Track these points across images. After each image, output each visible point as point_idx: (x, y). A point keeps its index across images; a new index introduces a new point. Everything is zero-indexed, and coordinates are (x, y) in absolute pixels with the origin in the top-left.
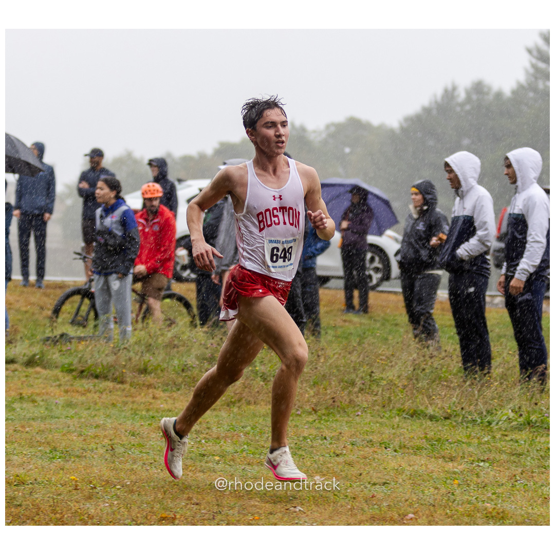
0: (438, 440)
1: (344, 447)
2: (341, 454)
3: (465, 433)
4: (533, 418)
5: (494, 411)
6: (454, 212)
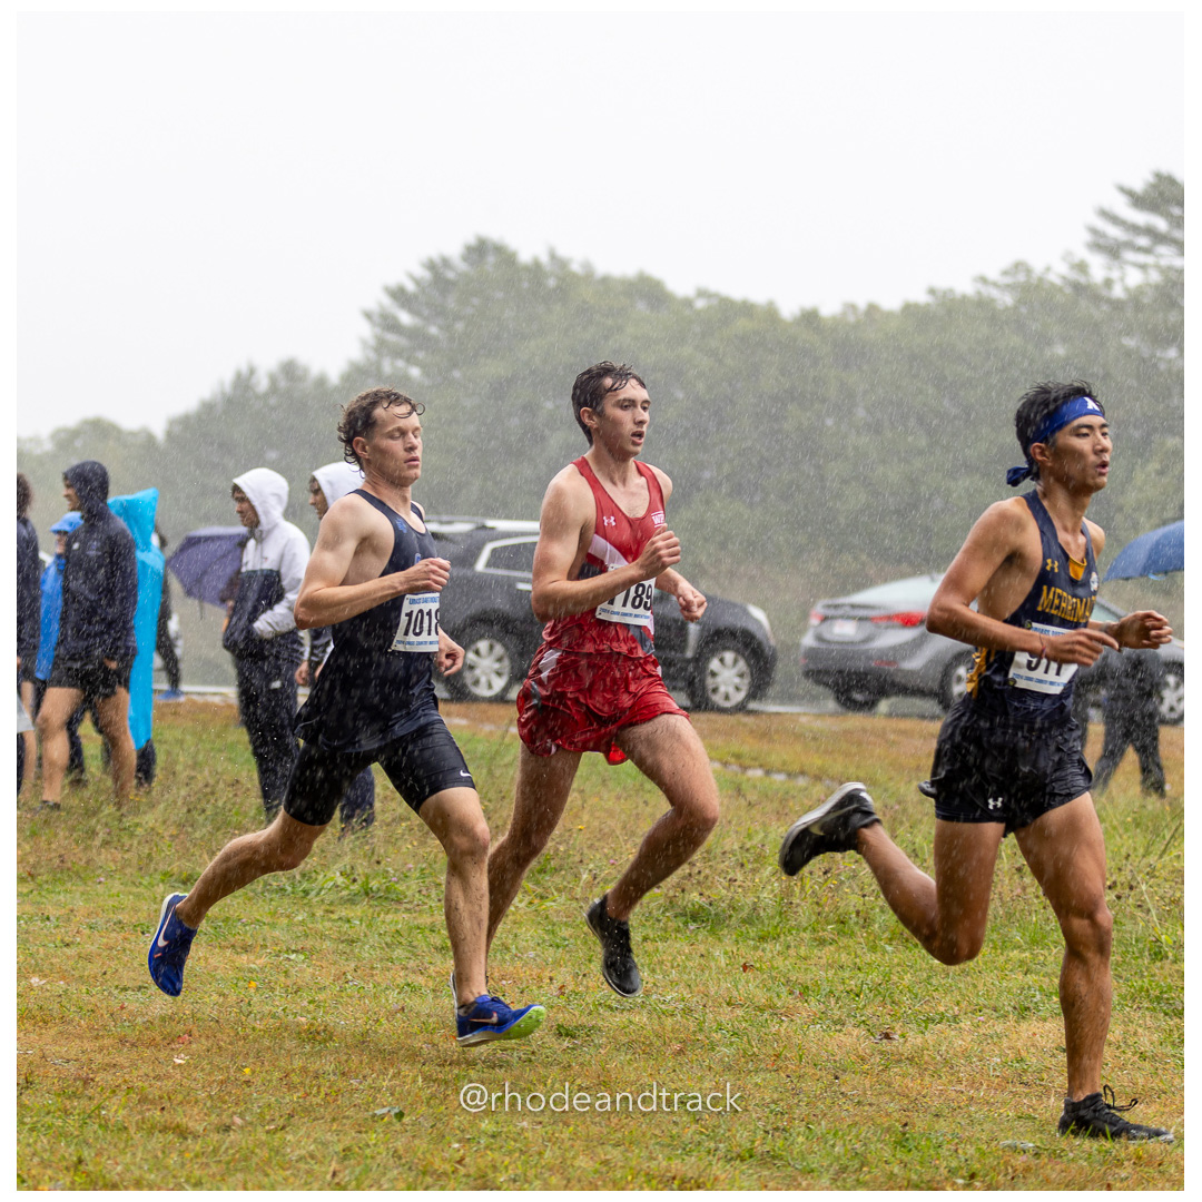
0: (226, 920)
1: (78, 932)
2: (72, 942)
3: (267, 909)
4: (374, 884)
5: (314, 875)
6: (247, 563)
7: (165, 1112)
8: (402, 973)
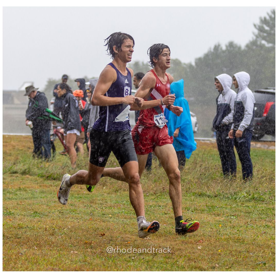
0: (212, 206)
2: (167, 213)
3: (224, 203)
4: (256, 196)
5: (238, 193)
7: (196, 263)
8: (265, 222)
